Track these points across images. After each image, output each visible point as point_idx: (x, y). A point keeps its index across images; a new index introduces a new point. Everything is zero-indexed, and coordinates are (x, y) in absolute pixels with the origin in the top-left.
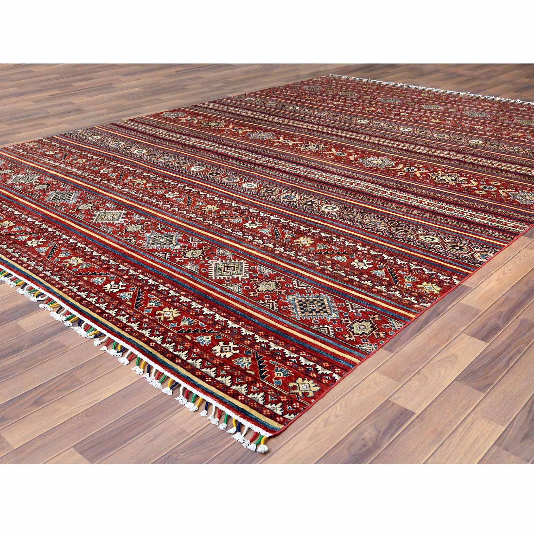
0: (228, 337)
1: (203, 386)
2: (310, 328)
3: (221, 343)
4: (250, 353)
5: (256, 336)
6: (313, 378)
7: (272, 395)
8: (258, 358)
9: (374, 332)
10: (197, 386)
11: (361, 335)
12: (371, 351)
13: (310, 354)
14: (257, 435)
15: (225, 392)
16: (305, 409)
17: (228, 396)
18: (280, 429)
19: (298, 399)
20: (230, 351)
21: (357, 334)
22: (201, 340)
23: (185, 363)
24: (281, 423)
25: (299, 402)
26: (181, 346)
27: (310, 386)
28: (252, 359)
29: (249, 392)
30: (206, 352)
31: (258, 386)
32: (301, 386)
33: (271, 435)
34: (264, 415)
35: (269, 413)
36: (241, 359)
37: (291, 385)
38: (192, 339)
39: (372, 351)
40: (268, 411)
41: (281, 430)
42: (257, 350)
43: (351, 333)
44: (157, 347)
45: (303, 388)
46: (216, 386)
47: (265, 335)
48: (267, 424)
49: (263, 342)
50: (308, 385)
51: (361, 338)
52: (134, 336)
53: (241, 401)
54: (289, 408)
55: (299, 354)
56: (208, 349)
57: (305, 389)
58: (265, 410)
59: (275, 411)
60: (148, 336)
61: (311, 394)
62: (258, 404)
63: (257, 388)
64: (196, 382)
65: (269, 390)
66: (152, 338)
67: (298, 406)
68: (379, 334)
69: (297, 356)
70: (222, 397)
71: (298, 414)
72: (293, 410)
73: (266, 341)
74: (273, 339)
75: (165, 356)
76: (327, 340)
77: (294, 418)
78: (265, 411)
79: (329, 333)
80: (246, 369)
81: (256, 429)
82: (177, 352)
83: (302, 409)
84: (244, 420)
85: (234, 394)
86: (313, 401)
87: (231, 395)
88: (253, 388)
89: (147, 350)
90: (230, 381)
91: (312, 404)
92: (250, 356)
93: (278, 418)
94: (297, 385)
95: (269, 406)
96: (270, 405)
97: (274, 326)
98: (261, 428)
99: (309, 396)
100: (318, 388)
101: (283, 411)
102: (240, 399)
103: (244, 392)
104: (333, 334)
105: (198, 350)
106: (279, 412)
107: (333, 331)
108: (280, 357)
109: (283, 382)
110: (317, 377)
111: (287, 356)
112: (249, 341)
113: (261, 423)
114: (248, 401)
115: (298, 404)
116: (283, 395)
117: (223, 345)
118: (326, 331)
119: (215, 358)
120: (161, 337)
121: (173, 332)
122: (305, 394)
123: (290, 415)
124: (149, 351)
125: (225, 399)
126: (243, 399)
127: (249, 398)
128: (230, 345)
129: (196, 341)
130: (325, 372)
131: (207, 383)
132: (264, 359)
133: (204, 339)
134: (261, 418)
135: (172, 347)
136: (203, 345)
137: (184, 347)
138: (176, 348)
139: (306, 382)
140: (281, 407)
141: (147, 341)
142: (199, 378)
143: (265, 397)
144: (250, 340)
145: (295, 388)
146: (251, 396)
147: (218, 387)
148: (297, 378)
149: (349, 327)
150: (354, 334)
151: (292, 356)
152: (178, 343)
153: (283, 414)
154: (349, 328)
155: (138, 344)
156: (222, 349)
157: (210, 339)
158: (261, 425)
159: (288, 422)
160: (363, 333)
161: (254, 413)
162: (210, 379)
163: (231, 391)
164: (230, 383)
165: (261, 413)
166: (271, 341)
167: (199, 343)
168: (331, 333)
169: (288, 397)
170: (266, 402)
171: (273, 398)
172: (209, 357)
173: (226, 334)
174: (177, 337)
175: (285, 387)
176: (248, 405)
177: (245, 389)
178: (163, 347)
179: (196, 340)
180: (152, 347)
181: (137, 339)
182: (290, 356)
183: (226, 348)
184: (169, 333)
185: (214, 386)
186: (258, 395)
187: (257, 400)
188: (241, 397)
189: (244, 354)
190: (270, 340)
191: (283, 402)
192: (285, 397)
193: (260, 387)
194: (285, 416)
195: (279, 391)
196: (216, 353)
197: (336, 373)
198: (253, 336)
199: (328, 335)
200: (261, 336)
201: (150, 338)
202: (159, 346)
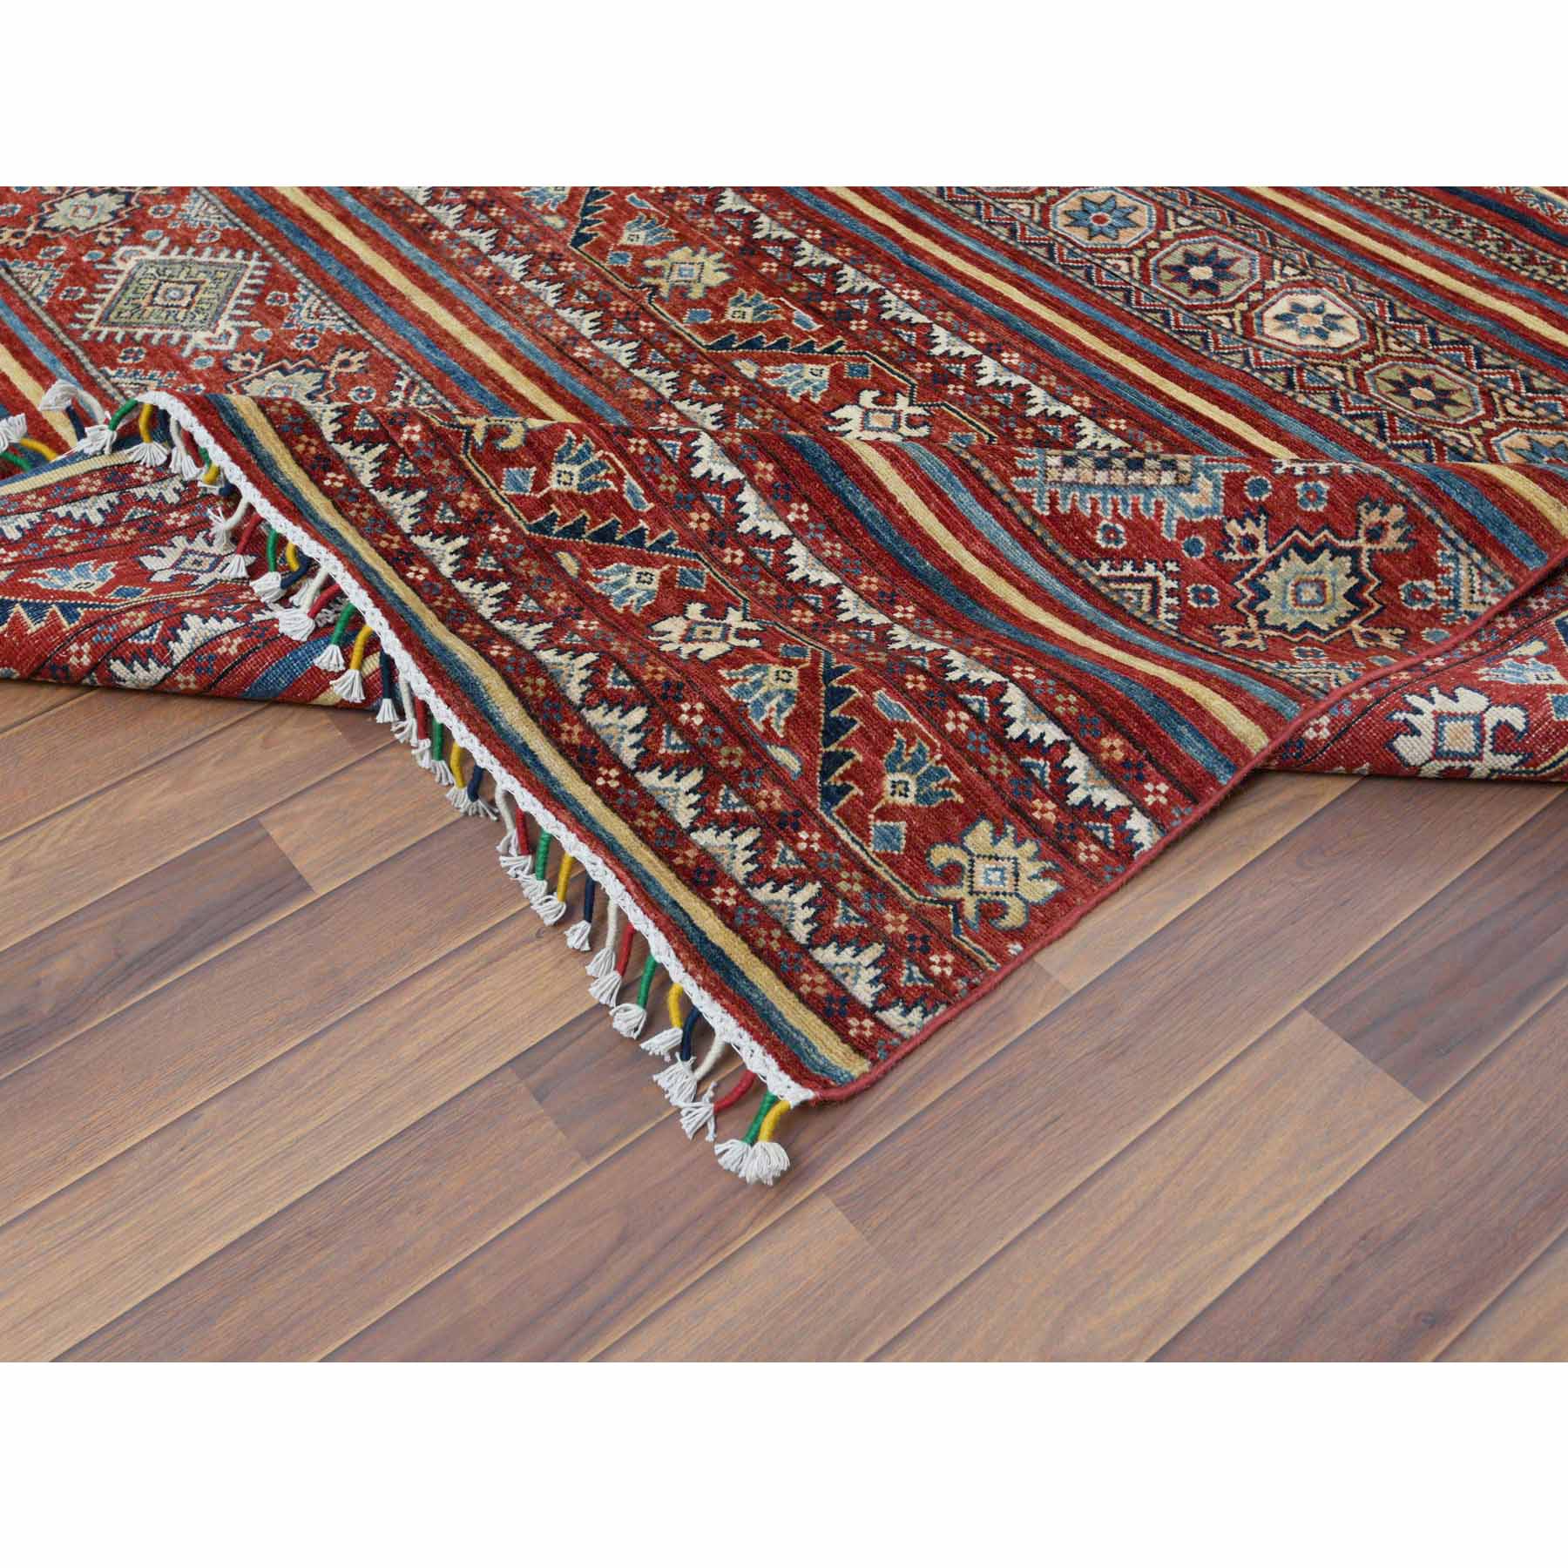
0: (729, 585)
1: (579, 806)
2: (1077, 575)
3: (695, 610)
4: (804, 654)
5: (847, 594)
6: (1037, 830)
7: (850, 901)
8: (831, 674)
9: (1355, 625)
10: (555, 797)
11: (1294, 633)
12: (1327, 685)
13: (1054, 676)
14: (754, 1086)
15: (665, 856)
16: (975, 986)
17: (672, 876)
18: (853, 1080)
19: (957, 932)
20: (724, 637)
21: (1274, 628)
22: (617, 585)
23: (524, 661)
24: (861, 1047)
25: (956, 949)
26: (532, 603)
27: (1016, 875)
28: (803, 673)
29: (762, 874)
30: (622, 636)
31: (802, 846)
32: (980, 866)
33: (809, 1094)
34: (800, 997)
35: (821, 991)
36: (758, 669)
37: (941, 855)
38: (583, 575)
39: (1333, 685)
40: (821, 978)
41: (853, 1088)
42: (836, 647)
43: (1252, 621)
44: (433, 589)
45: (986, 878)
46: (634, 816)
47: (883, 594)
48: (803, 1046)
49: (869, 622)
50: (1009, 865)
51: (1292, 644)
52: (353, 522)
53: (722, 912)
54: (910, 978)
55: (1007, 674)
56: (635, 626)
57: (995, 887)
58: (808, 971)
59: (847, 982)
60: (407, 530)
61: (1015, 916)
62: (787, 938)
63: (798, 853)
64: (555, 782)
65: (844, 875)
66: (422, 542)
67: (948, 971)
68: (1375, 637)
69: (999, 678)
70: (650, 878)
71: (942, 1009)
72: (925, 989)
73: (879, 619)
74: (909, 616)
75: (453, 631)
76: (1139, 637)
77: (923, 1028)
78: (807, 977)
79: (1154, 612)
80: (770, 735)
81: (757, 1060)
82: (508, 622)
83: (960, 984)
84: (717, 1006)
85: (699, 870)
86: (1015, 948)
87: (683, 874)
88: (784, 857)
89: (390, 591)
90: (694, 798)
91: (1010, 966)
92: (796, 664)
93: (853, 1022)
94: (964, 861)
95: (826, 955)
96: (832, 948)
97: (929, 546)
98: (776, 1056)
99: (1008, 922)
100: (1050, 887)
101: (881, 986)
102: (717, 900)
103: (740, 869)
104: (1171, 616)
105: (595, 625)
106: (864, 992)
107: (1174, 601)
108: (921, 678)
109: (909, 839)
110: (1058, 825)
111: (954, 676)
112: (809, 613)
113: (781, 1034)
114: (748, 916)
115: (949, 958)
116: (898, 906)
117: (701, 619)
118: (1146, 598)
119: (652, 658)
120: (461, 541)
121: (514, 528)
122: (991, 910)
123: (907, 1011)
124: (396, 597)
125: (659, 889)
126: (729, 902)
127: (757, 904)
128: (727, 621)
129: (597, 590)
130: (1099, 796)
131: (598, 791)
132: (853, 679)
133: (632, 582)
134: (783, 1009)
135: (495, 601)
136: (620, 610)
137: (542, 606)
138: (507, 604)
139: (1005, 847)
140: (875, 964)
141: (400, 551)
142: (571, 763)
143: (822, 906)
144: (813, 608)
145: (952, 874)
146: (763, 894)
147: (640, 822)
148: (970, 822)
149: (1252, 583)
150: (1262, 626)
151: (974, 677)
152: (521, 584)
153: (881, 1004)
154: (1250, 594)
155: (360, 559)
156: (690, 630)
157: (654, 586)
158: (776, 1045)
159: (890, 1050)
160: (1306, 626)
161: (762, 977)
162: (614, 773)
163: (691, 853)
164: (693, 812)
165: (790, 983)
166: (903, 622)
167: (606, 599)
168: (1162, 609)
169: (917, 915)
170: (820, 936)
171: (852, 913)
172: (631, 649)
173: (723, 567)
174: (524, 555)
175: (914, 865)
176: (745, 939)
177: (748, 854)
178: (455, 592)
179: (597, 581)
180: (412, 584)
181: (362, 535)
182: (965, 678)
183: (709, 628)
184: (496, 528)
185: (627, 814)
186: (794, 891)
187: (784, 919)
188: (726, 895)
189: (775, 654)
190: (898, 615)
191: (890, 941)
192: (904, 918)
193: (810, 851)
194: (883, 1016)
195: (886, 885)
196: (661, 643)
197: (1144, 811)
198: (831, 593)
199: (1150, 621)
200: (866, 597)
201: (416, 540)
202: (440, 586)
